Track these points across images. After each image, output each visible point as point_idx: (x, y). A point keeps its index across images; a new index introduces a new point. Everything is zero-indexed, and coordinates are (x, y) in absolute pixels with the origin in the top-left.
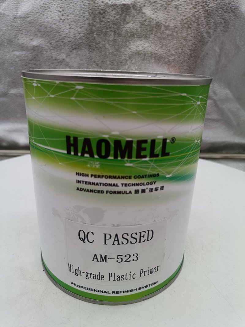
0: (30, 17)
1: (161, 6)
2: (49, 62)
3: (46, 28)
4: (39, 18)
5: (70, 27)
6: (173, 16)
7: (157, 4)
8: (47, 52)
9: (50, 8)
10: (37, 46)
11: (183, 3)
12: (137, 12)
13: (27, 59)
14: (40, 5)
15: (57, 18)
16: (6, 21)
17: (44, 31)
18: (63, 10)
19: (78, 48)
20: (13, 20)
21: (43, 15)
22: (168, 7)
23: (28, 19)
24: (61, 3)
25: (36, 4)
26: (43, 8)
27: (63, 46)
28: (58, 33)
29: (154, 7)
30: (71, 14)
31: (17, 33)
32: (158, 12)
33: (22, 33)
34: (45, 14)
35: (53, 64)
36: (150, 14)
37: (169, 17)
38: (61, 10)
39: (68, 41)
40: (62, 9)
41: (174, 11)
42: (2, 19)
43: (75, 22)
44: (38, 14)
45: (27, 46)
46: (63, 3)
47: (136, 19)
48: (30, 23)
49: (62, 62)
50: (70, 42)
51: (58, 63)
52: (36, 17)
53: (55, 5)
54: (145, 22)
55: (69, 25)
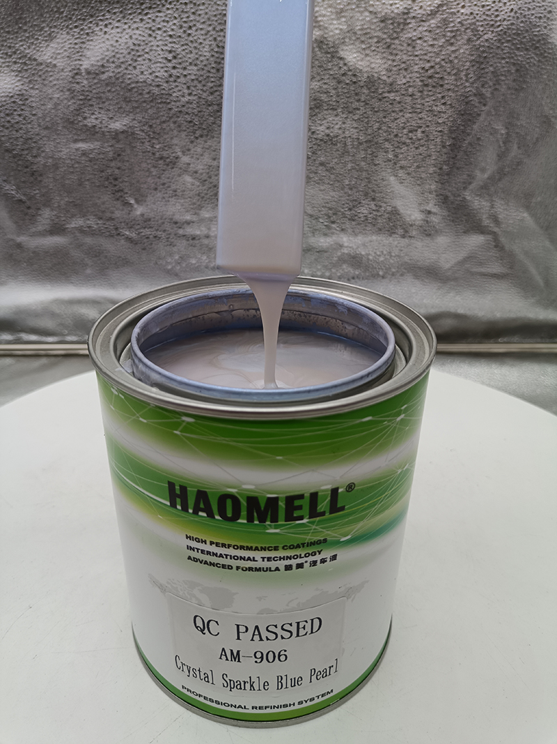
0: (108, 71)
1: (378, 42)
2: (148, 164)
3: (141, 94)
4: (125, 74)
5: (190, 91)
6: (404, 62)
7: (370, 38)
8: (143, 143)
9: (147, 53)
10: (123, 132)
11: (427, 34)
12: (327, 57)
13: (103, 159)
14: (128, 47)
15: (162, 73)
16: (58, 79)
17: (136, 101)
18: (175, 57)
19: (207, 135)
20: (73, 77)
21: (135, 67)
22: (394, 44)
23: (104, 77)
24: (170, 43)
25: (120, 45)
26: (133, 53)
27: (175, 131)
28: (165, 105)
29: (364, 46)
30: (191, 64)
31: (82, 104)
32: (372, 54)
33: (92, 105)
34: (138, 65)
35: (156, 167)
36: (354, 60)
37: (395, 64)
38: (170, 56)
39: (187, 122)
40: (173, 54)
41: (405, 52)
42: (51, 76)
43: (200, 82)
44: (123, 66)
45: (103, 132)
46: (174, 42)
47: (326, 72)
48: (107, 85)
49: (174, 164)
50: (190, 122)
51: (165, 166)
52: (119, 73)
53: (158, 46)
54: (344, 78)
55: (188, 88)
